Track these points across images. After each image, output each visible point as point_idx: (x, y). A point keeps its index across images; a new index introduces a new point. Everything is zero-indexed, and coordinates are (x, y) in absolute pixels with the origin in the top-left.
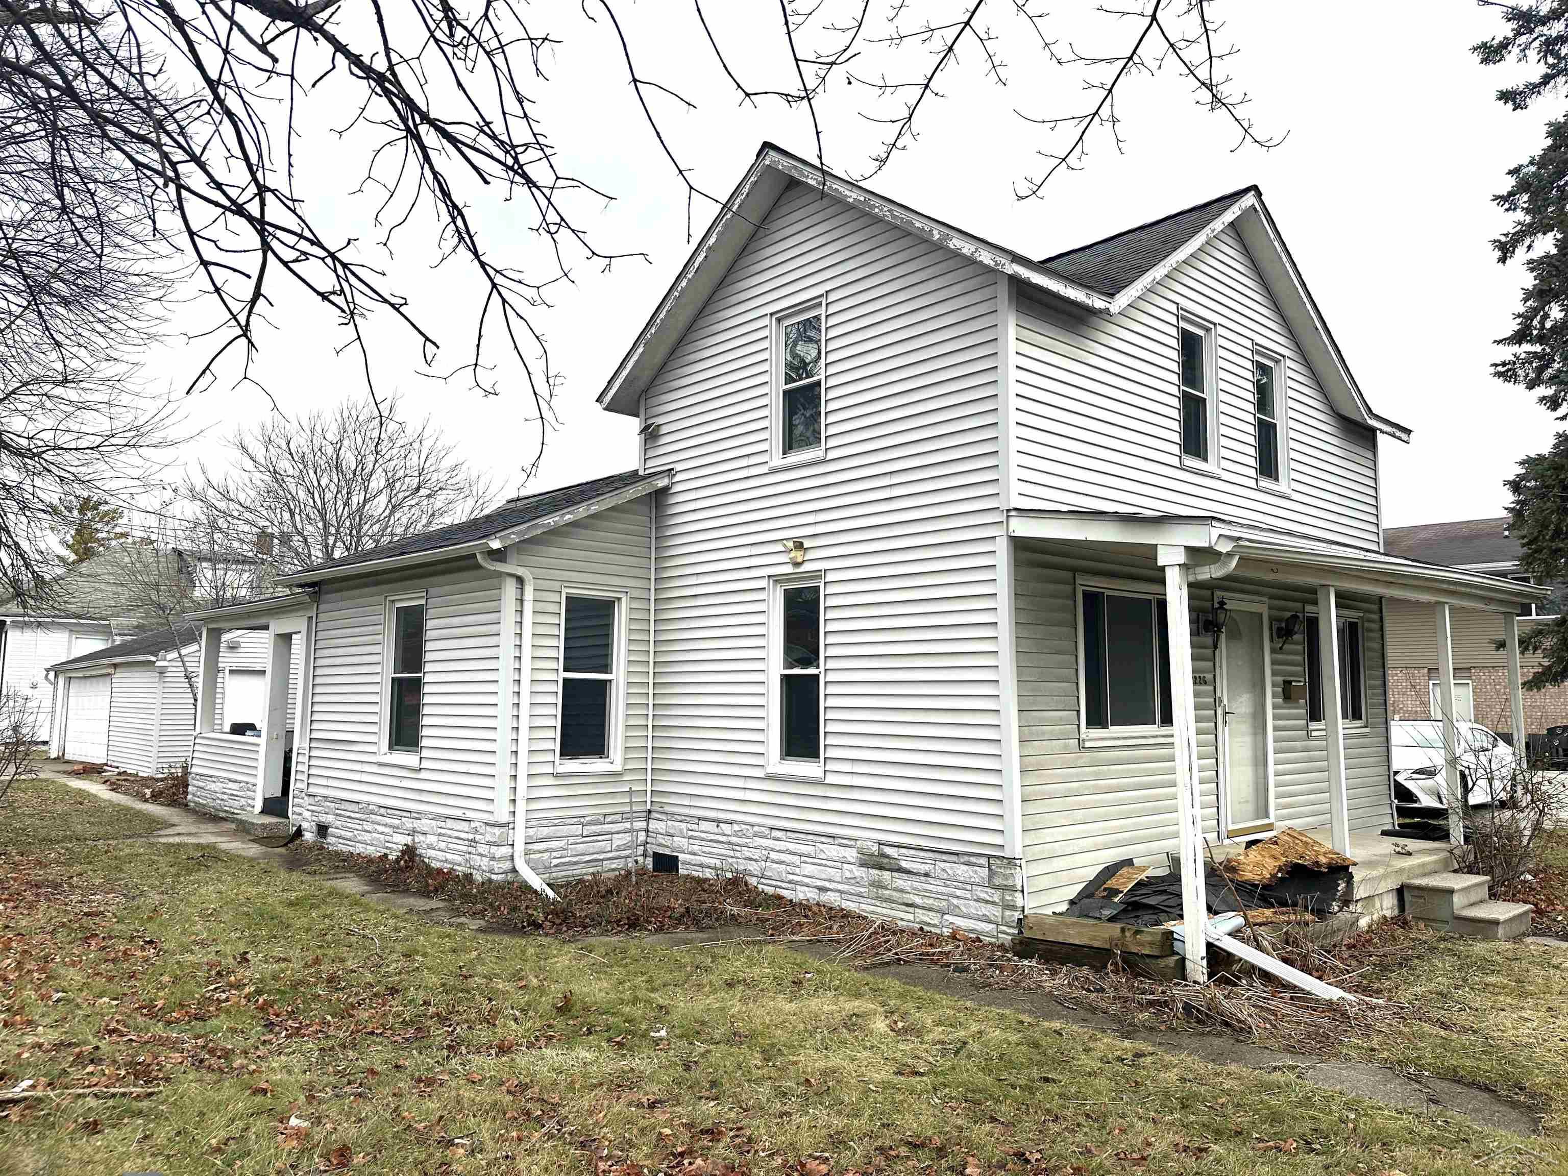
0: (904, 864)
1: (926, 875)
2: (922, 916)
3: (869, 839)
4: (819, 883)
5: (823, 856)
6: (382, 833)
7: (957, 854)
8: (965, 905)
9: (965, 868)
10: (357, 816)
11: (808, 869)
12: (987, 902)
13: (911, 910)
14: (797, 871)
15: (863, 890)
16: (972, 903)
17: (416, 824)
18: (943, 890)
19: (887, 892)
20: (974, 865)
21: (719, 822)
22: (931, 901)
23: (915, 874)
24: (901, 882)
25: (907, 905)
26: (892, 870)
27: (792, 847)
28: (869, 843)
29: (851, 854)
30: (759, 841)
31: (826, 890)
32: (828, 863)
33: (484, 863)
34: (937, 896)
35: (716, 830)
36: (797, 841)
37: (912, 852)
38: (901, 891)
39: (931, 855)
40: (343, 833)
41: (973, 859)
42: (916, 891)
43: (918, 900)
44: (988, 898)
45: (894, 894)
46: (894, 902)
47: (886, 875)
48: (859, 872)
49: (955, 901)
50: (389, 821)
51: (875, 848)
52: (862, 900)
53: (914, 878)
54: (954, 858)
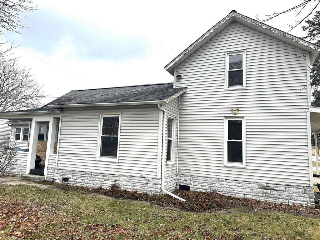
0: (275, 188)
1: (283, 191)
2: (281, 200)
3: (263, 182)
4: (244, 193)
5: (246, 186)
6: (99, 181)
7: (293, 186)
8: (296, 198)
9: (296, 189)
10: (85, 176)
11: (240, 190)
12: (304, 197)
13: (278, 199)
14: (236, 190)
15: (260, 195)
16: (299, 197)
17: (117, 178)
18: (289, 194)
19: (269, 195)
20: (298, 188)
21: (205, 177)
22: (285, 197)
23: (279, 191)
24: (274, 192)
25: (276, 198)
26: (271, 190)
27: (234, 184)
28: (263, 184)
29: (256, 186)
30: (221, 183)
31: (247, 195)
32: (248, 188)
33: (153, 190)
34: (287, 196)
35: (204, 180)
36: (236, 183)
37: (278, 185)
38: (274, 195)
39: (284, 186)
40: (77, 181)
41: (299, 187)
42: (280, 195)
43: (280, 197)
44: (304, 196)
45: (272, 195)
46: (271, 197)
47: (269, 191)
48: (259, 190)
49: (293, 197)
50: (102, 177)
51: (265, 185)
52: (260, 197)
53: (278, 191)
54: (292, 187)
